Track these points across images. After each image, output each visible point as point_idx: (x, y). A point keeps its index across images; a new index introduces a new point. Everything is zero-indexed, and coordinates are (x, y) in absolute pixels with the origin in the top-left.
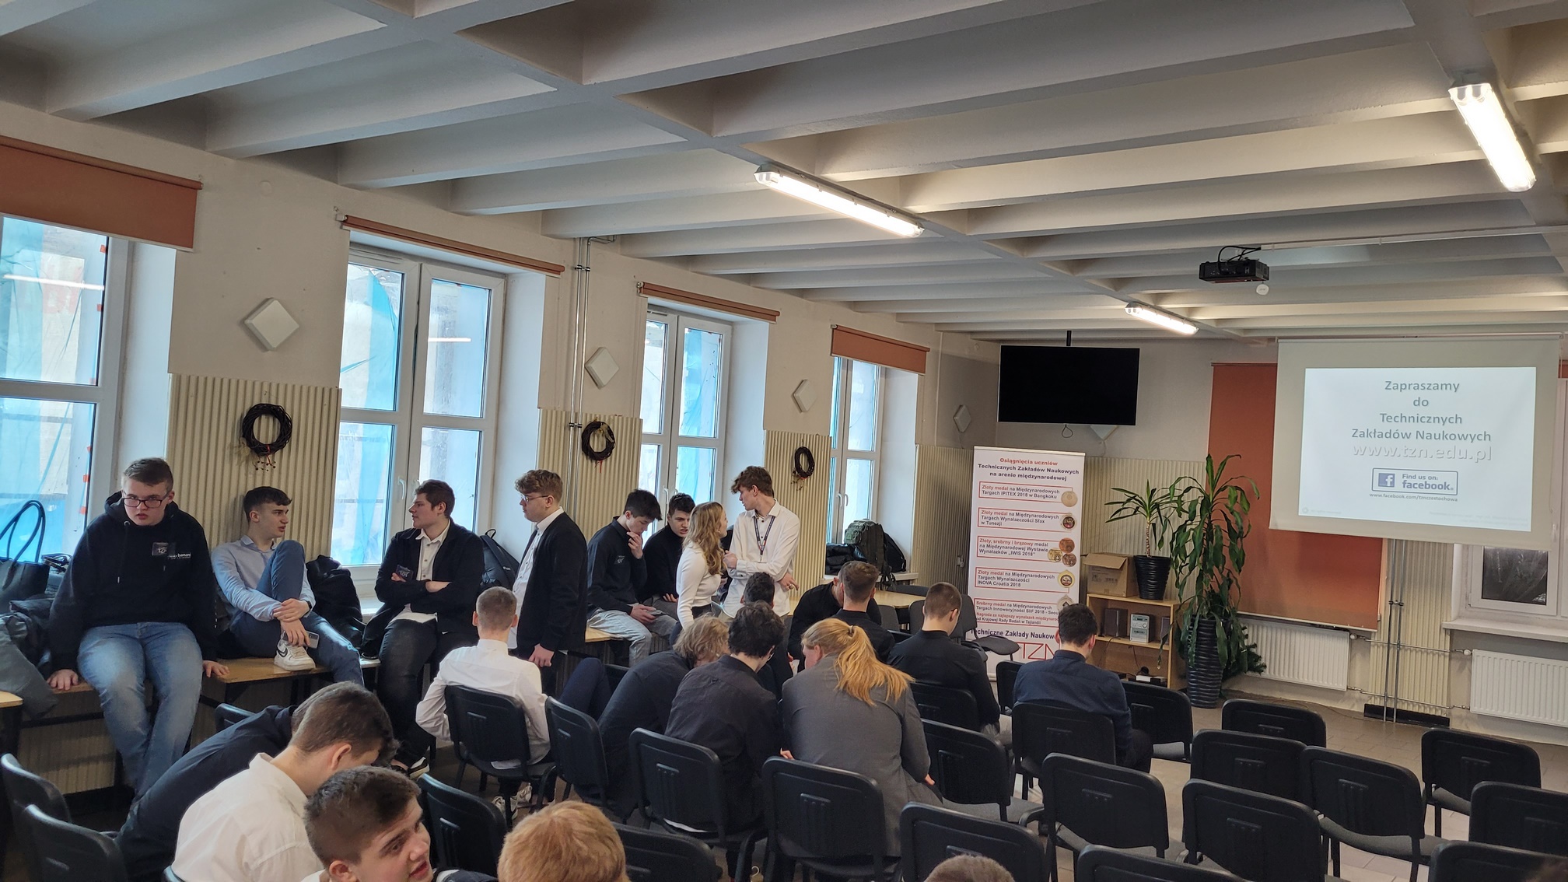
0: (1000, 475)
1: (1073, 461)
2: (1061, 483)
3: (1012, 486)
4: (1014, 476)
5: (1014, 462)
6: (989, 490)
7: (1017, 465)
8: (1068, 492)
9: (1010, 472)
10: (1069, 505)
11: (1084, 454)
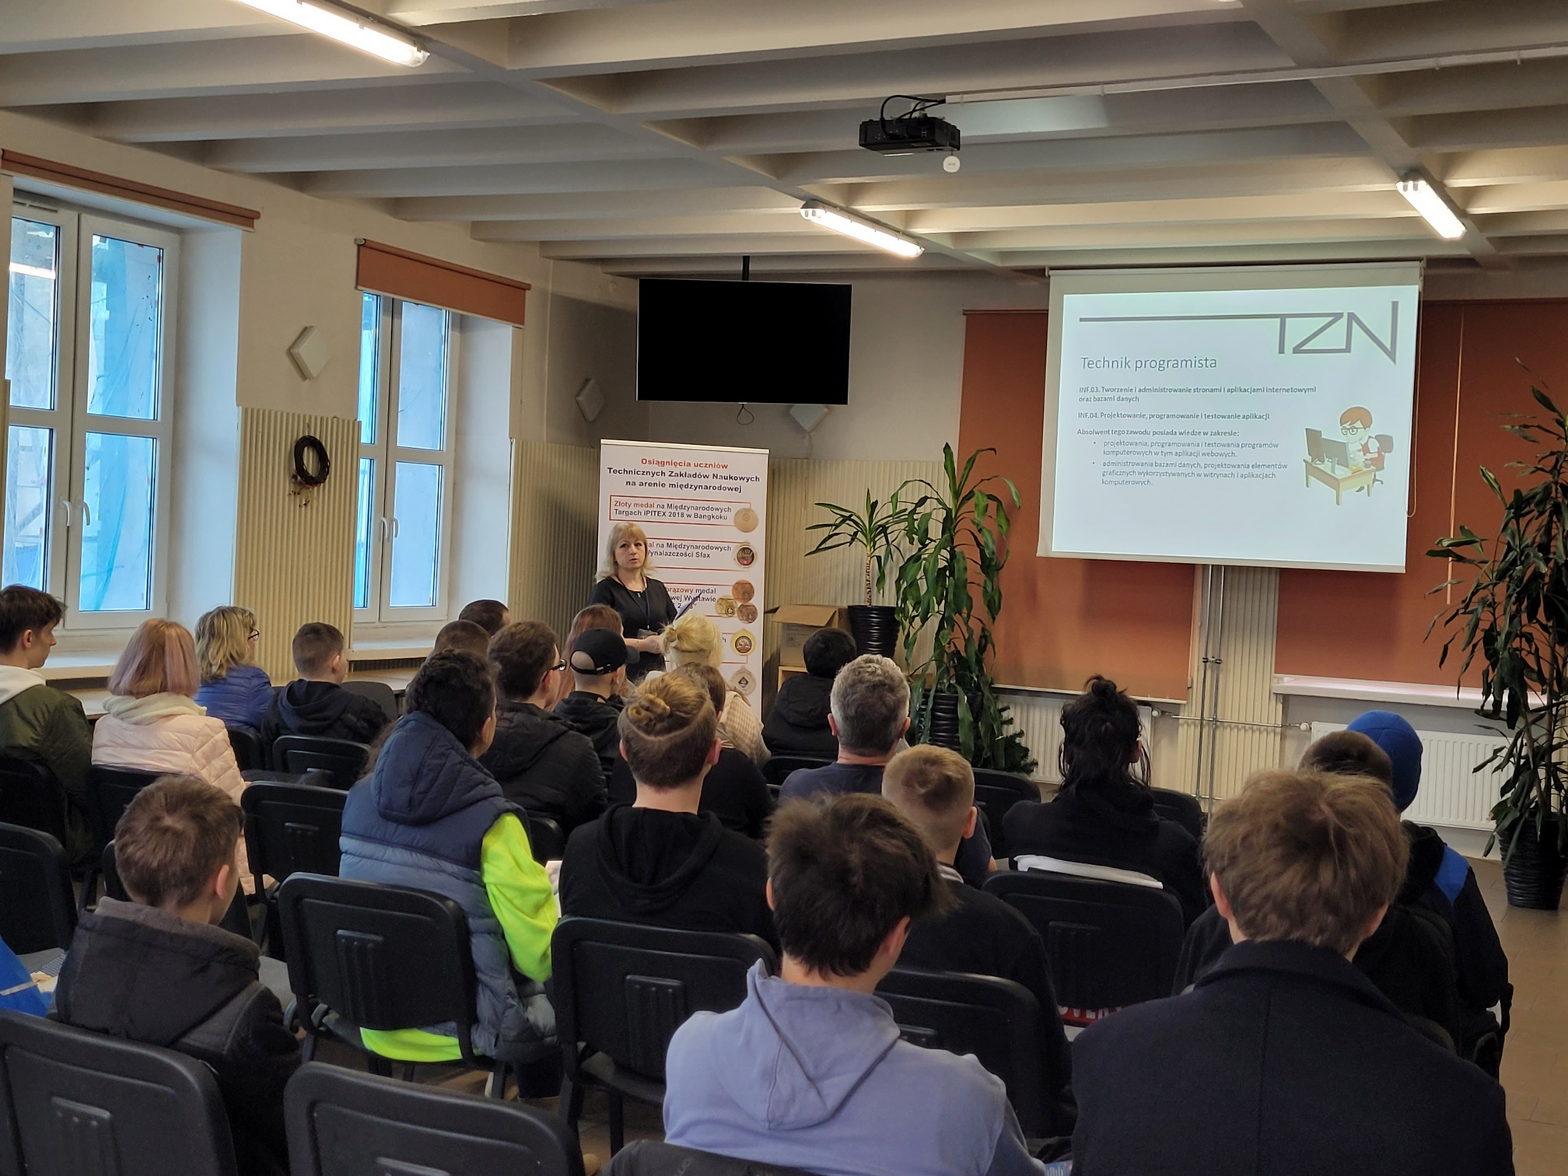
0: (642, 484)
1: (753, 461)
2: (733, 495)
3: (661, 502)
4: (663, 485)
5: (663, 464)
6: (625, 509)
7: (667, 469)
8: (745, 510)
9: (656, 479)
10: (746, 530)
11: (767, 451)
